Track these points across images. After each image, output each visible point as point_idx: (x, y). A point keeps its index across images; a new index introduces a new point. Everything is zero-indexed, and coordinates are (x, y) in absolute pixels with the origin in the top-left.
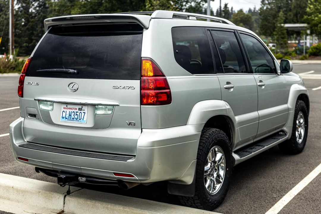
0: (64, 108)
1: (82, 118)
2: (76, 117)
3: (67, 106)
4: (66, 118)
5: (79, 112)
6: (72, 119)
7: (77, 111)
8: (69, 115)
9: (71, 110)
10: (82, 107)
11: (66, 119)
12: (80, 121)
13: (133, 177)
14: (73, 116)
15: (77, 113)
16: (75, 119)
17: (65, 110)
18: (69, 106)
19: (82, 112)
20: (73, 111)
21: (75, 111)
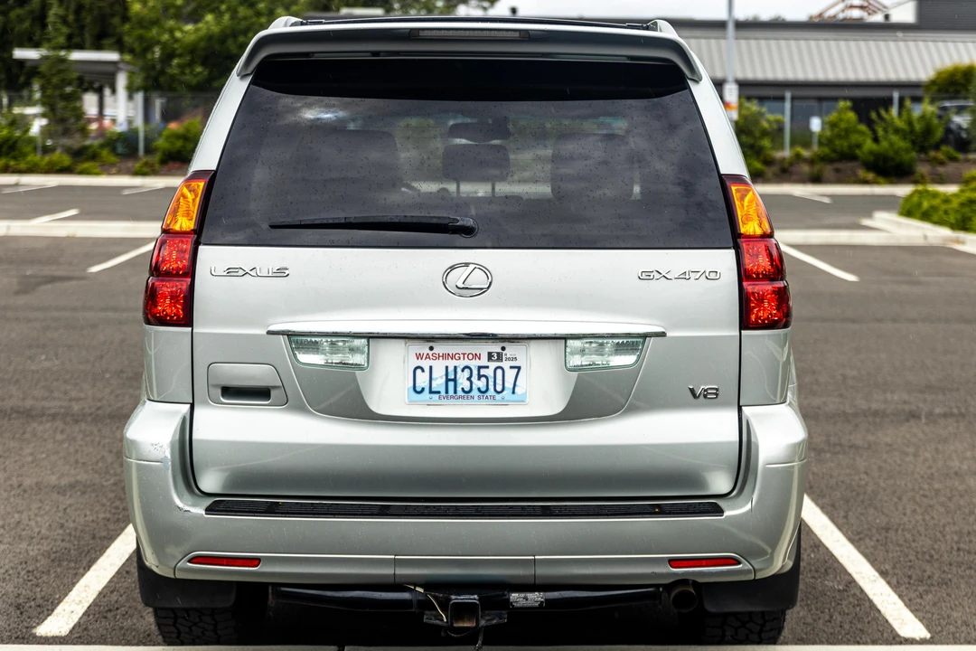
0: (419, 356)
1: (509, 385)
2: (482, 384)
3: (431, 348)
4: (431, 392)
5: (493, 365)
6: (460, 392)
7: (484, 362)
8: (448, 380)
9: (451, 364)
10: (503, 349)
11: (436, 397)
12: (498, 397)
13: (739, 563)
14: (463, 382)
15: (483, 372)
16: (475, 393)
17: (425, 364)
18: (440, 348)
19: (506, 364)
20: (461, 363)
21: (474, 364)
